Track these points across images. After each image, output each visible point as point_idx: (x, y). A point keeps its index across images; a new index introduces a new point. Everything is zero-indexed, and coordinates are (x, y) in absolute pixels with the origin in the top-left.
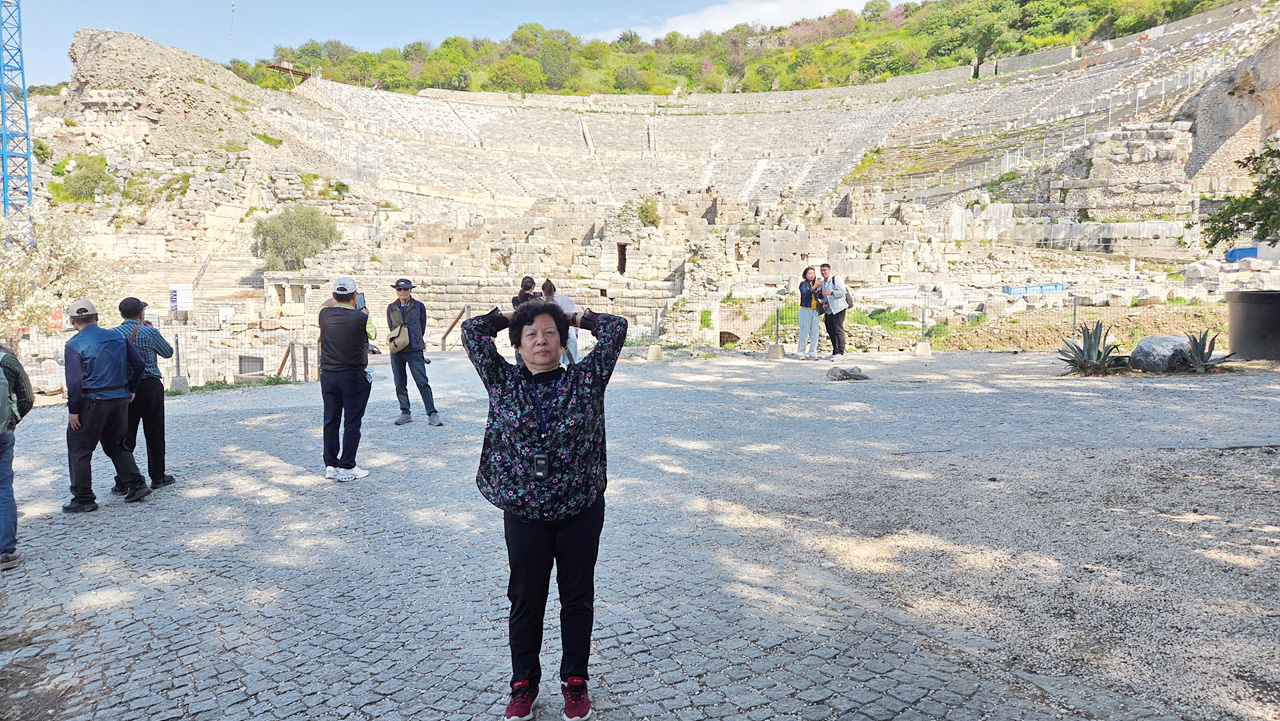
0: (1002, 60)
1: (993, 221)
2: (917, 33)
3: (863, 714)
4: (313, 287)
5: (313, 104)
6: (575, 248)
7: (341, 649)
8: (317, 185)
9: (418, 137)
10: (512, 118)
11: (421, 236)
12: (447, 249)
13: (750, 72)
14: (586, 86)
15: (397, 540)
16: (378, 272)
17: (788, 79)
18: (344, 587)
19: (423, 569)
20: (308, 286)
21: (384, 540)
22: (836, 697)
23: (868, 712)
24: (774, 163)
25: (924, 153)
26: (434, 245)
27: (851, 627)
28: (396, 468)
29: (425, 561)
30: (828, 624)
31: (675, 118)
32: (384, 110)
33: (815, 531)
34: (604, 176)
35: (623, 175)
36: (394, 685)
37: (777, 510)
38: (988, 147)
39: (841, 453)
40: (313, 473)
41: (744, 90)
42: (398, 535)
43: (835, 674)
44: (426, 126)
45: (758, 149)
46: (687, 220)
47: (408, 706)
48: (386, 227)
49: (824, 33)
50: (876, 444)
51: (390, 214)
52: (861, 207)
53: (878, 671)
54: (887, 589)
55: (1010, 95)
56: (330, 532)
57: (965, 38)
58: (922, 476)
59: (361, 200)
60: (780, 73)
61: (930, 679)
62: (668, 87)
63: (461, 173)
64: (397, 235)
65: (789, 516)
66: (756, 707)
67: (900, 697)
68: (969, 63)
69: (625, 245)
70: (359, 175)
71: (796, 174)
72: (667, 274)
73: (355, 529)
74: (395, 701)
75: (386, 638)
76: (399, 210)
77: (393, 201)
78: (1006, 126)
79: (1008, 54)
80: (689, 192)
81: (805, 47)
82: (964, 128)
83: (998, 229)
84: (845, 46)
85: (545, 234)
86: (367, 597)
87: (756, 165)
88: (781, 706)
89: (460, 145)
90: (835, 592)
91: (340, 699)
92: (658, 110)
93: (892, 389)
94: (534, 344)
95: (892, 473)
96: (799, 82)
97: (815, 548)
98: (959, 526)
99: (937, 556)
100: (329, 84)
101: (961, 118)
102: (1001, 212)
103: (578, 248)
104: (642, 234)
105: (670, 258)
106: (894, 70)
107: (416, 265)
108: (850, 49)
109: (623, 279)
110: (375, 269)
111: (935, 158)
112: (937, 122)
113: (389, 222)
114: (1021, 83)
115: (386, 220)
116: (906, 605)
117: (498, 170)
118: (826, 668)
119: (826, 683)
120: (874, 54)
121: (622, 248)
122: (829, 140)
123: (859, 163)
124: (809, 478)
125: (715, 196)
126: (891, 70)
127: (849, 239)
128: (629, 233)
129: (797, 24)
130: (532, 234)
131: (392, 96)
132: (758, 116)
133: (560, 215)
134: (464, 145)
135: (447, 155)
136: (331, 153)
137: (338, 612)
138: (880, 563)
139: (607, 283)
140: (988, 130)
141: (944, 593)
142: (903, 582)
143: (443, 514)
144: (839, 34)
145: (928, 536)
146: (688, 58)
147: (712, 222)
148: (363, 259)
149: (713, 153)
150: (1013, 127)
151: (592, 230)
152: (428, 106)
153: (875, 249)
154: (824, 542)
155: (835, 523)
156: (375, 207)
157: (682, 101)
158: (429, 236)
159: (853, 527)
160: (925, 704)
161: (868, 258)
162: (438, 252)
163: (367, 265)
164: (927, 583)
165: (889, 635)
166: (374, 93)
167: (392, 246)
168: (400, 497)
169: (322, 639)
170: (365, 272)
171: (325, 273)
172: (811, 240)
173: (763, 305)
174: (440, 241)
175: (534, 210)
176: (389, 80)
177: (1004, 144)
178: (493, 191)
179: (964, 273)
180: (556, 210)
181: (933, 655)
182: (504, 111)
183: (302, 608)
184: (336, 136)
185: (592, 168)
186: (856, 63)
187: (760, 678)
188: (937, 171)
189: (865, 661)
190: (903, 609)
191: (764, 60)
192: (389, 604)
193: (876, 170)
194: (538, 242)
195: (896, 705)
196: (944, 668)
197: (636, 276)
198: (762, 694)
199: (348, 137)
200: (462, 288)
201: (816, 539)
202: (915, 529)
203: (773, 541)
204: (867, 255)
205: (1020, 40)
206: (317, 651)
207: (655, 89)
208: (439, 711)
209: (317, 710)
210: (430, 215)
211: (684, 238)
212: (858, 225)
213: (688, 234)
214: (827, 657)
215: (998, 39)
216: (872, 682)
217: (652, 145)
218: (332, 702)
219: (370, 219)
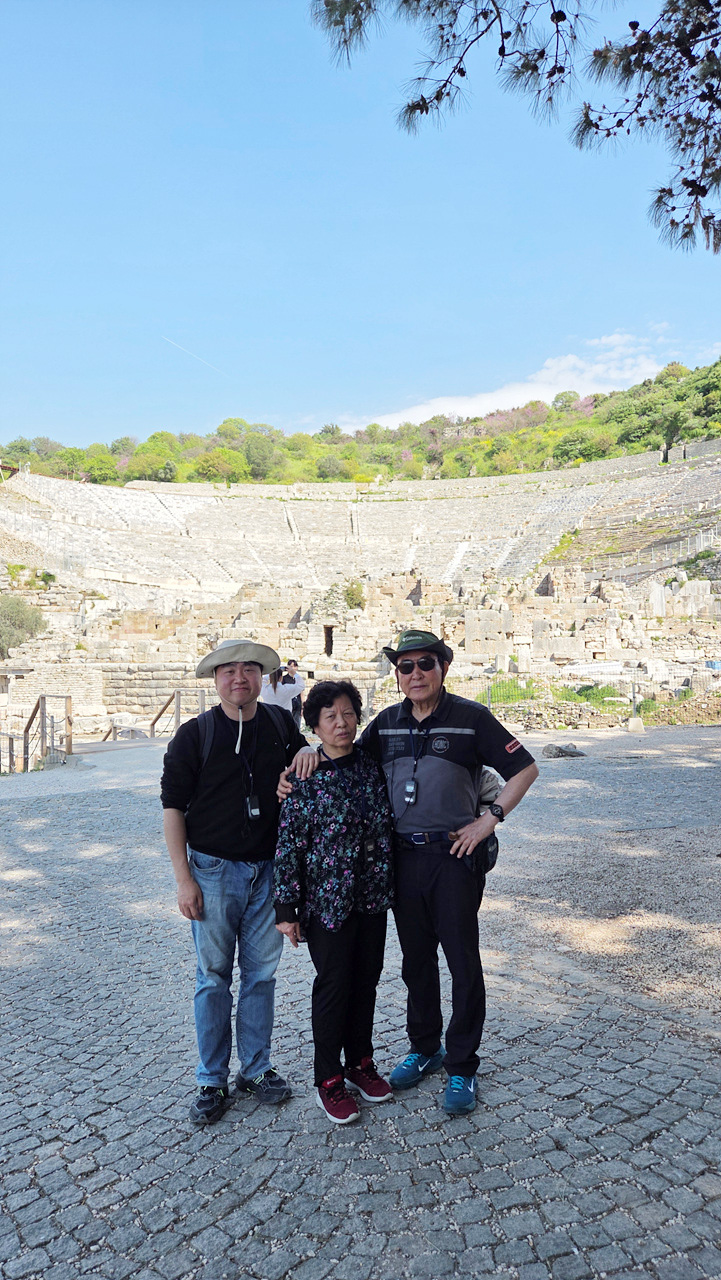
0: (687, 445)
1: (692, 598)
2: (607, 422)
3: (617, 1107)
4: (17, 677)
5: (21, 498)
6: (282, 631)
7: (60, 1055)
8: (24, 575)
9: (125, 527)
10: (218, 507)
11: (127, 624)
12: (153, 636)
13: (448, 460)
14: (290, 476)
15: (113, 936)
16: (84, 660)
17: (485, 465)
18: (61, 988)
19: (142, 966)
20: (12, 676)
21: (100, 936)
22: (586, 1090)
23: (622, 1105)
24: (475, 545)
25: (620, 533)
26: (140, 632)
27: (594, 1015)
28: (109, 860)
29: (145, 958)
30: (570, 1012)
31: (377, 504)
32: (91, 501)
33: (546, 914)
34: (308, 561)
35: (327, 560)
36: (118, 1093)
37: (505, 892)
38: (682, 527)
39: (565, 831)
40: (23, 868)
41: (443, 477)
42: (115, 931)
43: (583, 1066)
44: (133, 517)
45: (459, 532)
46: (392, 602)
47: (134, 1116)
48: (92, 615)
49: (518, 423)
50: (600, 822)
51: (96, 602)
52: (562, 586)
53: (628, 1060)
54: (627, 973)
55: (699, 477)
56: (43, 929)
57: (653, 424)
58: (650, 853)
59: (67, 590)
60: (477, 460)
61: (682, 1068)
62: (369, 475)
63: (168, 561)
64: (103, 622)
65: (519, 898)
66: (504, 1104)
67: (653, 1088)
68: (658, 448)
69: (331, 627)
70: (66, 564)
71: (496, 555)
72: (374, 655)
73: (70, 926)
74: (122, 1110)
75: (108, 1042)
76: (106, 598)
77: (101, 589)
78: (698, 507)
79: (695, 439)
80: (393, 575)
81: (501, 436)
82: (657, 510)
83: (697, 605)
84: (538, 435)
85: (251, 618)
86: (86, 998)
87: (457, 547)
88: (531, 1102)
89: (166, 534)
90: (574, 978)
91: (62, 1110)
92: (360, 497)
93: (610, 764)
94: (335, 727)
95: (618, 851)
96: (496, 469)
97: (548, 932)
98: (693, 904)
99: (675, 936)
100: (37, 478)
101: (654, 500)
102: (698, 589)
103: (285, 632)
104: (347, 616)
105: (376, 639)
106: (586, 455)
107: (122, 652)
108: (544, 438)
109: (331, 661)
110: (81, 657)
111: (631, 538)
112: (630, 504)
113: (95, 611)
114: (709, 466)
115: (92, 608)
116: (649, 989)
117: (205, 557)
118: (573, 1059)
119: (575, 1075)
120: (566, 442)
121: (329, 631)
122: (527, 523)
123: (558, 544)
124: (535, 858)
125: (419, 578)
126: (584, 456)
127: (553, 617)
128: (335, 615)
129: (492, 415)
130: (238, 618)
131: (99, 488)
132: (458, 501)
133: (266, 600)
134: (170, 533)
135: (153, 544)
136: (38, 544)
137: (56, 1015)
138: (617, 946)
139: (314, 665)
140: (680, 510)
141: (686, 975)
142: (642, 965)
143: (161, 907)
144: (533, 424)
145: (664, 915)
146: (388, 448)
147: (416, 603)
148: (68, 647)
149: (415, 537)
150: (704, 507)
151: (299, 613)
152: (135, 498)
153: (578, 627)
154: (557, 925)
155: (566, 904)
156: (81, 596)
157: (383, 488)
158: (135, 623)
159: (585, 908)
160: (681, 1095)
161: (572, 636)
162: (146, 638)
163: (73, 654)
164: (668, 965)
165: (634, 1021)
166: (81, 485)
167: (98, 634)
168: (115, 889)
169: (39, 1045)
170: (70, 661)
171: (29, 663)
172: (515, 619)
173: (471, 684)
174: (146, 627)
175: (241, 594)
176: (97, 473)
177: (697, 524)
178: (200, 578)
179: (667, 648)
180: (263, 594)
181: (681, 1042)
182: (210, 500)
183: (18, 1012)
184: (44, 528)
185: (297, 554)
186: (550, 451)
187: (505, 1073)
188: (634, 550)
189: (612, 1051)
190: (645, 993)
191: (462, 449)
192: (109, 1005)
193: (575, 550)
194: (245, 626)
195: (650, 1098)
196: (695, 1056)
197: (343, 658)
198: (509, 1090)
199: (55, 528)
200: (168, 674)
201: (549, 922)
202: (650, 909)
203: (504, 925)
204: (570, 633)
205: (706, 426)
206: (33, 1059)
207: (357, 477)
208: (169, 1120)
209: (39, 1123)
210: (137, 601)
211: (390, 619)
212: (560, 604)
213: (393, 616)
214: (573, 1047)
215: (684, 425)
216: (622, 1073)
217: (355, 530)
218: (54, 1114)
219: (76, 607)
